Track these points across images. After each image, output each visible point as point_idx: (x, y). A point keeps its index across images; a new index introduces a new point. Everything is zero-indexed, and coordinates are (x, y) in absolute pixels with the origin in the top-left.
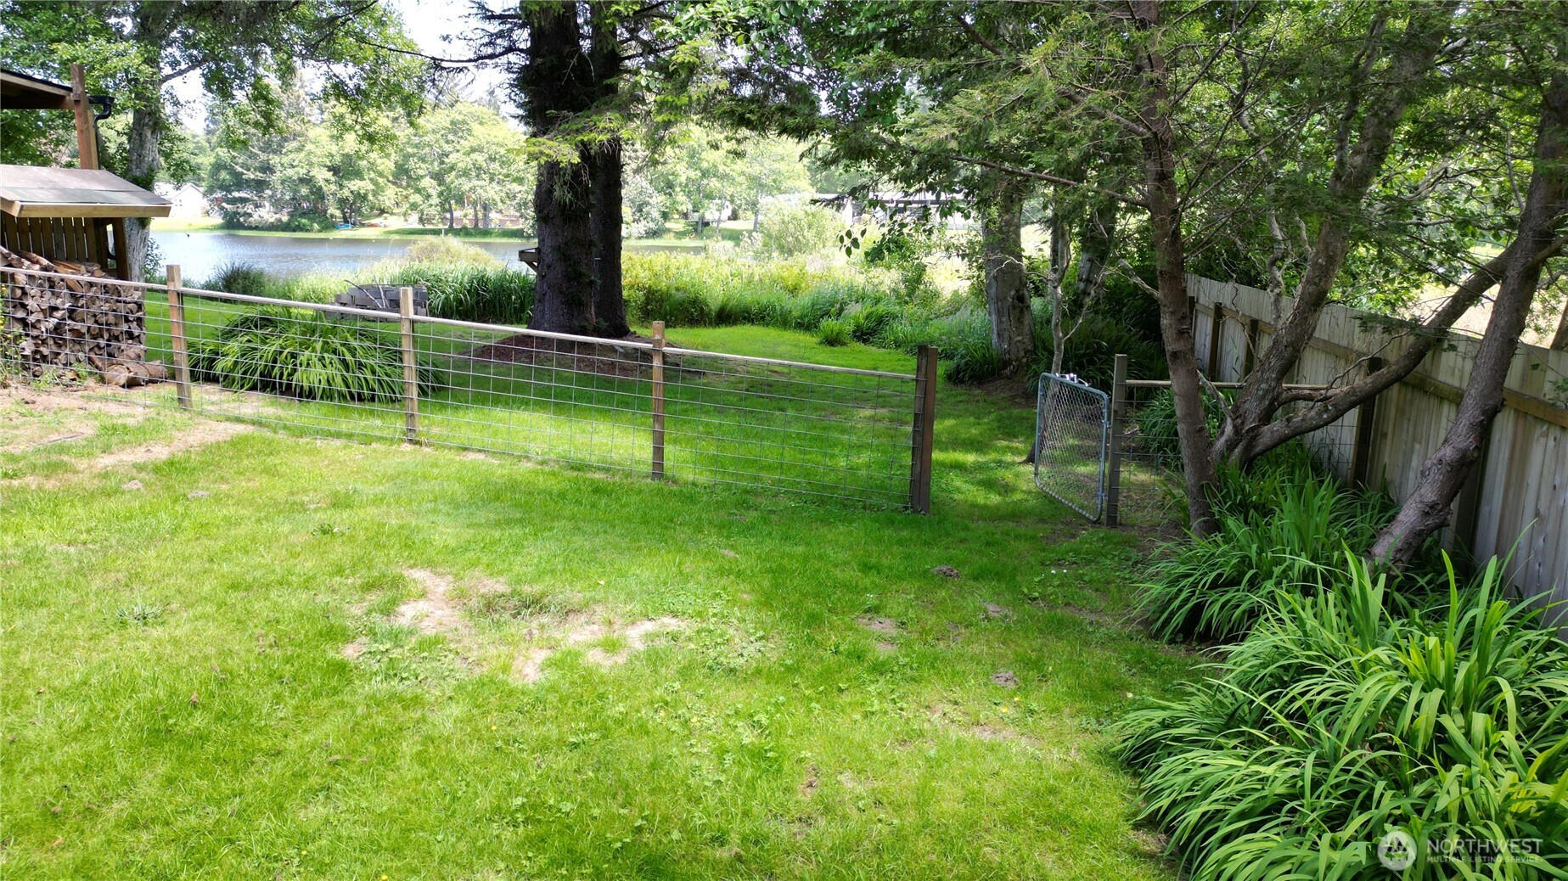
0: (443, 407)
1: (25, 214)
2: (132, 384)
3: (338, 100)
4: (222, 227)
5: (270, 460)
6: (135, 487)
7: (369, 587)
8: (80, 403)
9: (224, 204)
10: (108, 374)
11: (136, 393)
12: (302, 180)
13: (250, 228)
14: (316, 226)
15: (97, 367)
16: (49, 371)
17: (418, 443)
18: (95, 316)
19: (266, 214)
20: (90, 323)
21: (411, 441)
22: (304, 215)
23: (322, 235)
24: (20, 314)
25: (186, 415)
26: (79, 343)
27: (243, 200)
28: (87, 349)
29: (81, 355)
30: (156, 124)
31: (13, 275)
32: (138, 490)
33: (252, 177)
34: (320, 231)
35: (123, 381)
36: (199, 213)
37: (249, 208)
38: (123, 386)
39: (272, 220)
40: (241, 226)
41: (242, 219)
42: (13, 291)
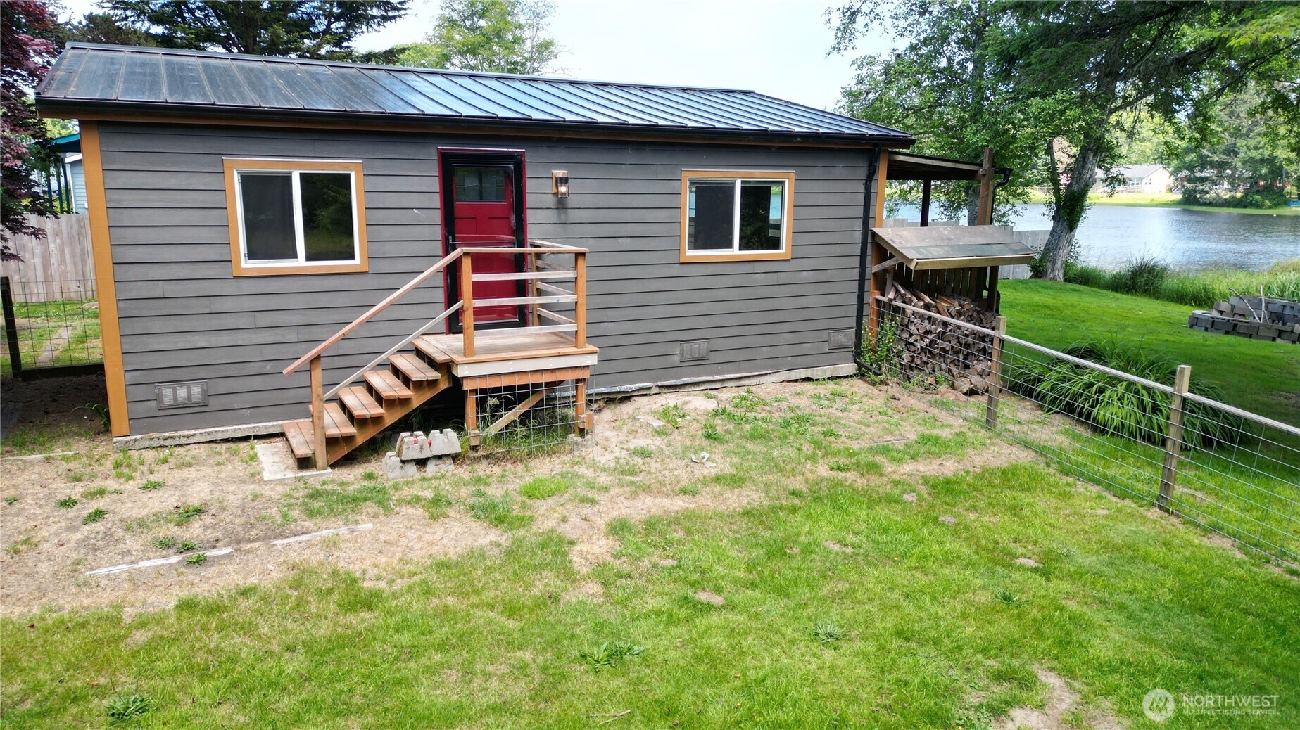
0: (1226, 467)
1: (918, 268)
2: (972, 392)
3: (1276, 112)
4: (1179, 203)
5: (1024, 498)
6: (910, 499)
7: (1000, 677)
8: (924, 406)
9: (1185, 183)
10: (957, 383)
11: (972, 399)
12: (1263, 161)
13: (1205, 204)
14: (1267, 202)
15: (953, 375)
16: (916, 377)
17: (1167, 511)
18: (958, 338)
19: (1222, 191)
20: (954, 343)
21: (1161, 507)
22: (1258, 192)
23: (1274, 212)
24: (905, 335)
25: (989, 434)
26: (944, 357)
27: (1204, 180)
28: (949, 361)
29: (944, 366)
30: (1098, 148)
31: (904, 309)
32: (912, 502)
33: (1216, 159)
34: (1270, 208)
35: (965, 391)
36: (1164, 189)
37: (1206, 187)
38: (965, 394)
39: (1226, 197)
40: (1197, 202)
41: (1198, 196)
42: (902, 319)
